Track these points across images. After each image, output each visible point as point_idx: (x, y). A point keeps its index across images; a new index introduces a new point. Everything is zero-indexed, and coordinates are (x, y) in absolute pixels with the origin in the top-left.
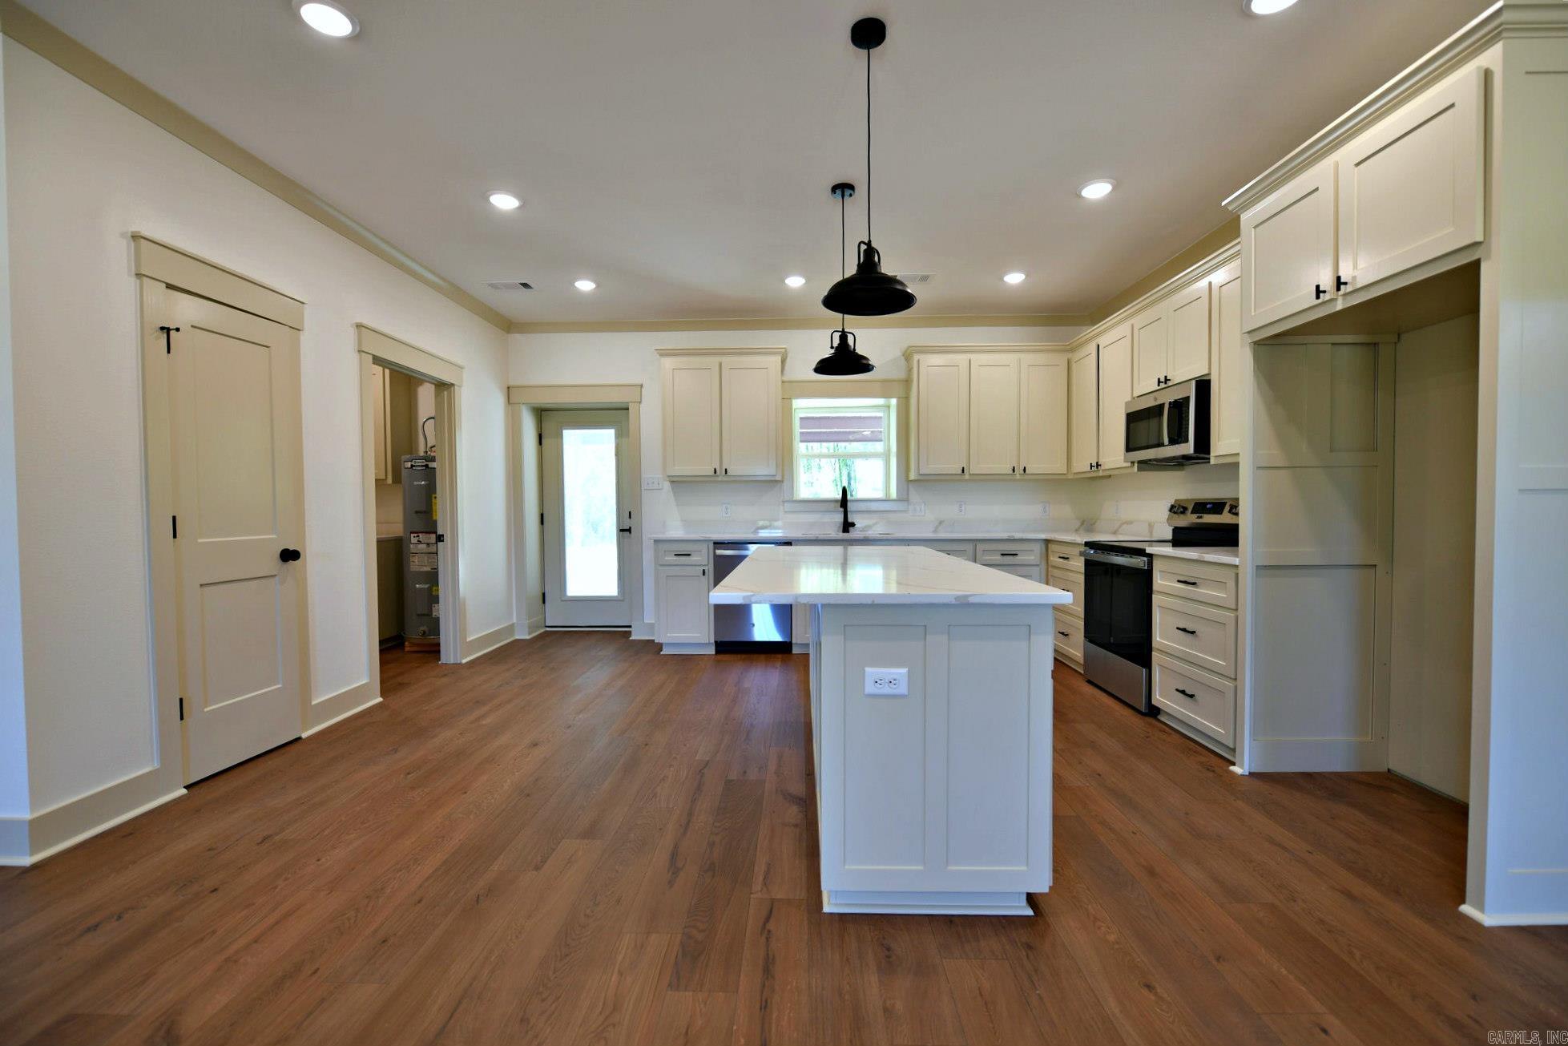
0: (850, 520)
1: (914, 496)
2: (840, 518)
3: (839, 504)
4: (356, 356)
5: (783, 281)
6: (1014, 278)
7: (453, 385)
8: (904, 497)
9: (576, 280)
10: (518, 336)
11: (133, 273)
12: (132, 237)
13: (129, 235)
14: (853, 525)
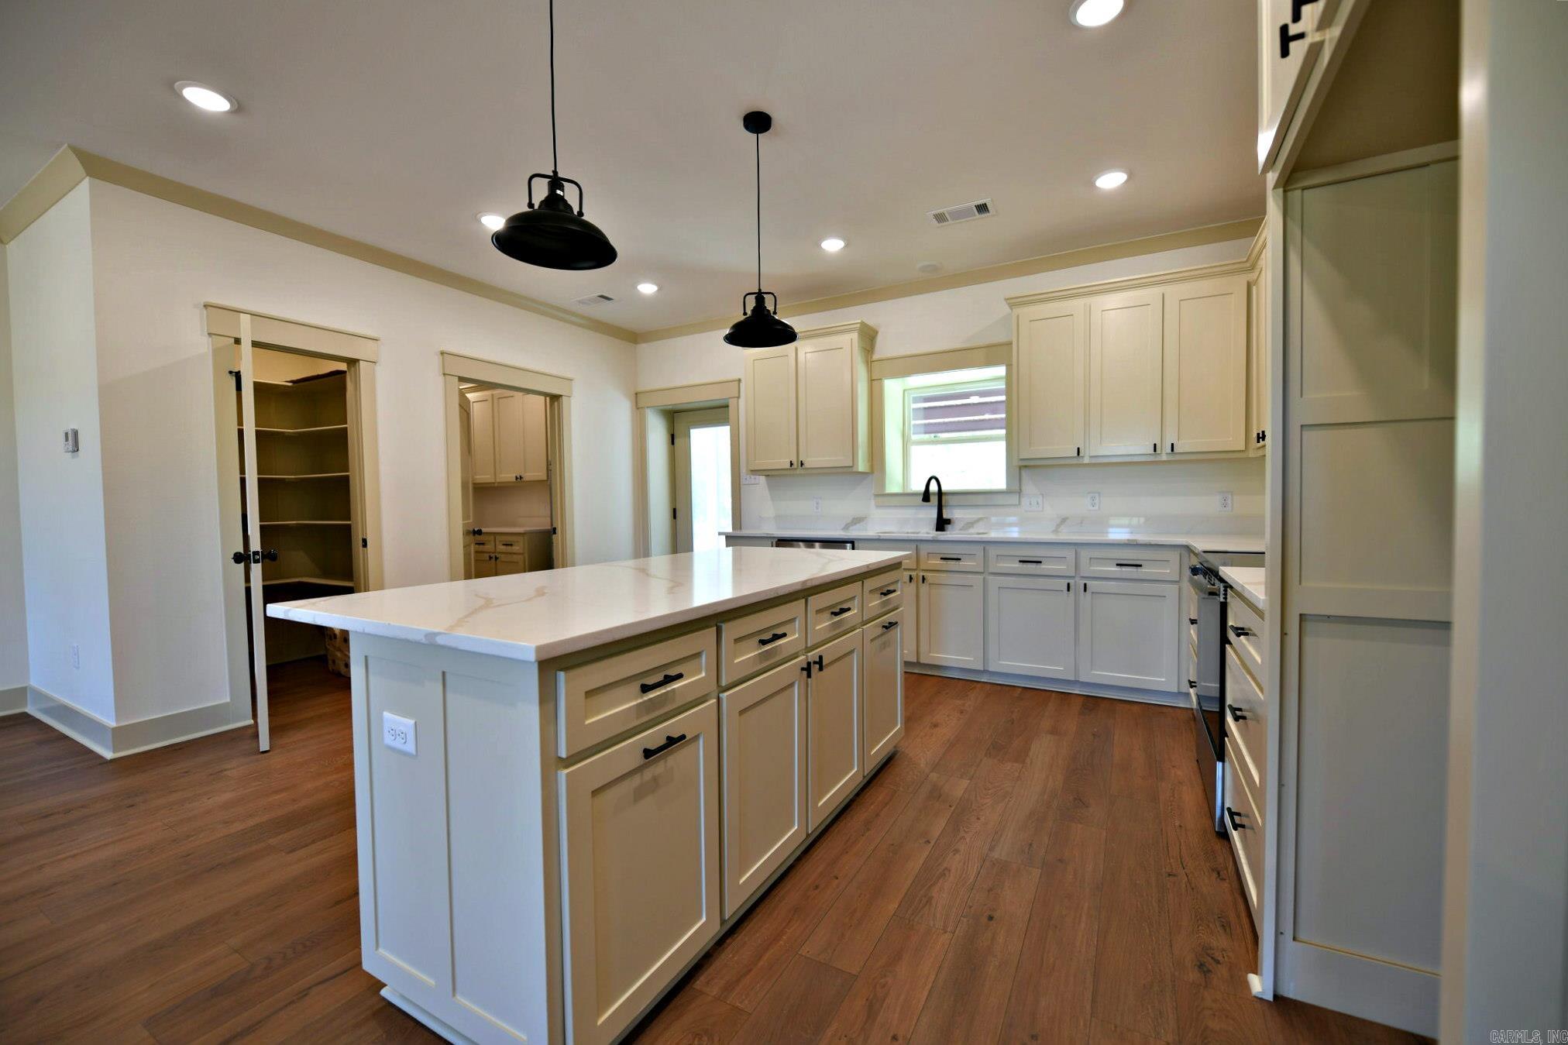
0: (945, 516)
1: (1029, 488)
2: (933, 514)
3: (921, 497)
4: (441, 378)
5: (819, 246)
6: (1111, 181)
7: (561, 396)
8: (1015, 489)
9: (639, 282)
10: (644, 345)
11: (206, 334)
12: (205, 306)
13: (203, 304)
14: (948, 521)
